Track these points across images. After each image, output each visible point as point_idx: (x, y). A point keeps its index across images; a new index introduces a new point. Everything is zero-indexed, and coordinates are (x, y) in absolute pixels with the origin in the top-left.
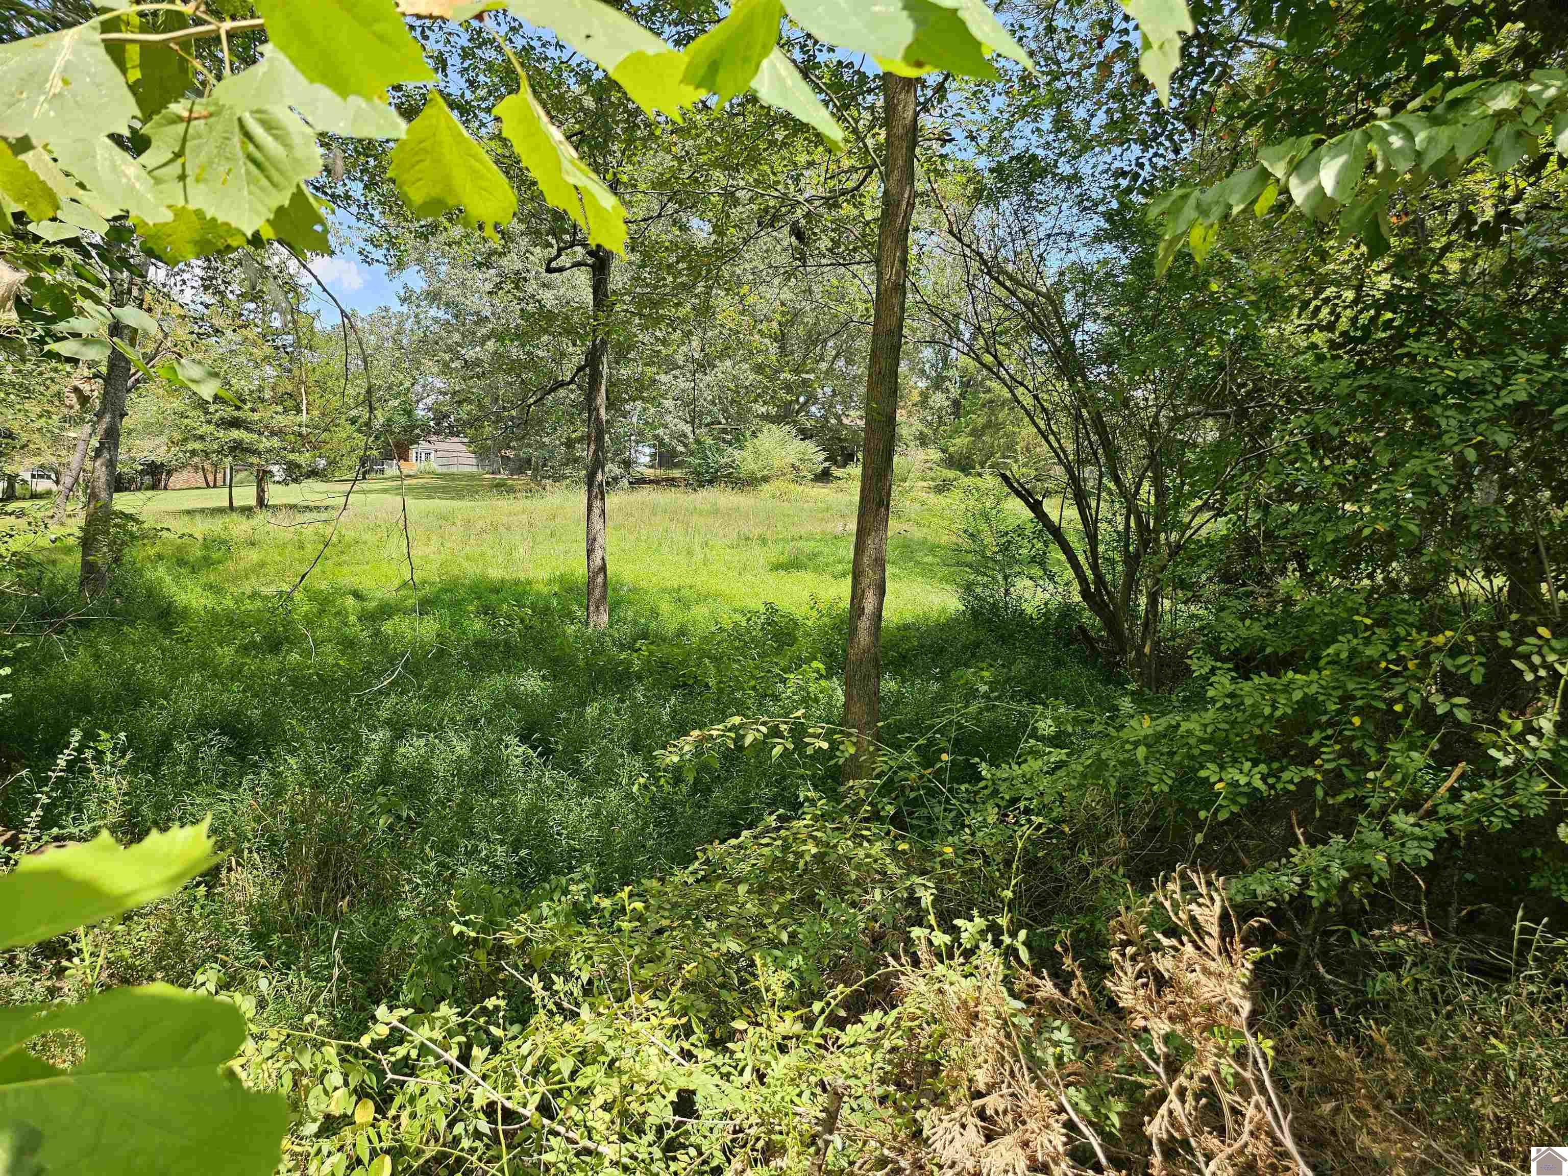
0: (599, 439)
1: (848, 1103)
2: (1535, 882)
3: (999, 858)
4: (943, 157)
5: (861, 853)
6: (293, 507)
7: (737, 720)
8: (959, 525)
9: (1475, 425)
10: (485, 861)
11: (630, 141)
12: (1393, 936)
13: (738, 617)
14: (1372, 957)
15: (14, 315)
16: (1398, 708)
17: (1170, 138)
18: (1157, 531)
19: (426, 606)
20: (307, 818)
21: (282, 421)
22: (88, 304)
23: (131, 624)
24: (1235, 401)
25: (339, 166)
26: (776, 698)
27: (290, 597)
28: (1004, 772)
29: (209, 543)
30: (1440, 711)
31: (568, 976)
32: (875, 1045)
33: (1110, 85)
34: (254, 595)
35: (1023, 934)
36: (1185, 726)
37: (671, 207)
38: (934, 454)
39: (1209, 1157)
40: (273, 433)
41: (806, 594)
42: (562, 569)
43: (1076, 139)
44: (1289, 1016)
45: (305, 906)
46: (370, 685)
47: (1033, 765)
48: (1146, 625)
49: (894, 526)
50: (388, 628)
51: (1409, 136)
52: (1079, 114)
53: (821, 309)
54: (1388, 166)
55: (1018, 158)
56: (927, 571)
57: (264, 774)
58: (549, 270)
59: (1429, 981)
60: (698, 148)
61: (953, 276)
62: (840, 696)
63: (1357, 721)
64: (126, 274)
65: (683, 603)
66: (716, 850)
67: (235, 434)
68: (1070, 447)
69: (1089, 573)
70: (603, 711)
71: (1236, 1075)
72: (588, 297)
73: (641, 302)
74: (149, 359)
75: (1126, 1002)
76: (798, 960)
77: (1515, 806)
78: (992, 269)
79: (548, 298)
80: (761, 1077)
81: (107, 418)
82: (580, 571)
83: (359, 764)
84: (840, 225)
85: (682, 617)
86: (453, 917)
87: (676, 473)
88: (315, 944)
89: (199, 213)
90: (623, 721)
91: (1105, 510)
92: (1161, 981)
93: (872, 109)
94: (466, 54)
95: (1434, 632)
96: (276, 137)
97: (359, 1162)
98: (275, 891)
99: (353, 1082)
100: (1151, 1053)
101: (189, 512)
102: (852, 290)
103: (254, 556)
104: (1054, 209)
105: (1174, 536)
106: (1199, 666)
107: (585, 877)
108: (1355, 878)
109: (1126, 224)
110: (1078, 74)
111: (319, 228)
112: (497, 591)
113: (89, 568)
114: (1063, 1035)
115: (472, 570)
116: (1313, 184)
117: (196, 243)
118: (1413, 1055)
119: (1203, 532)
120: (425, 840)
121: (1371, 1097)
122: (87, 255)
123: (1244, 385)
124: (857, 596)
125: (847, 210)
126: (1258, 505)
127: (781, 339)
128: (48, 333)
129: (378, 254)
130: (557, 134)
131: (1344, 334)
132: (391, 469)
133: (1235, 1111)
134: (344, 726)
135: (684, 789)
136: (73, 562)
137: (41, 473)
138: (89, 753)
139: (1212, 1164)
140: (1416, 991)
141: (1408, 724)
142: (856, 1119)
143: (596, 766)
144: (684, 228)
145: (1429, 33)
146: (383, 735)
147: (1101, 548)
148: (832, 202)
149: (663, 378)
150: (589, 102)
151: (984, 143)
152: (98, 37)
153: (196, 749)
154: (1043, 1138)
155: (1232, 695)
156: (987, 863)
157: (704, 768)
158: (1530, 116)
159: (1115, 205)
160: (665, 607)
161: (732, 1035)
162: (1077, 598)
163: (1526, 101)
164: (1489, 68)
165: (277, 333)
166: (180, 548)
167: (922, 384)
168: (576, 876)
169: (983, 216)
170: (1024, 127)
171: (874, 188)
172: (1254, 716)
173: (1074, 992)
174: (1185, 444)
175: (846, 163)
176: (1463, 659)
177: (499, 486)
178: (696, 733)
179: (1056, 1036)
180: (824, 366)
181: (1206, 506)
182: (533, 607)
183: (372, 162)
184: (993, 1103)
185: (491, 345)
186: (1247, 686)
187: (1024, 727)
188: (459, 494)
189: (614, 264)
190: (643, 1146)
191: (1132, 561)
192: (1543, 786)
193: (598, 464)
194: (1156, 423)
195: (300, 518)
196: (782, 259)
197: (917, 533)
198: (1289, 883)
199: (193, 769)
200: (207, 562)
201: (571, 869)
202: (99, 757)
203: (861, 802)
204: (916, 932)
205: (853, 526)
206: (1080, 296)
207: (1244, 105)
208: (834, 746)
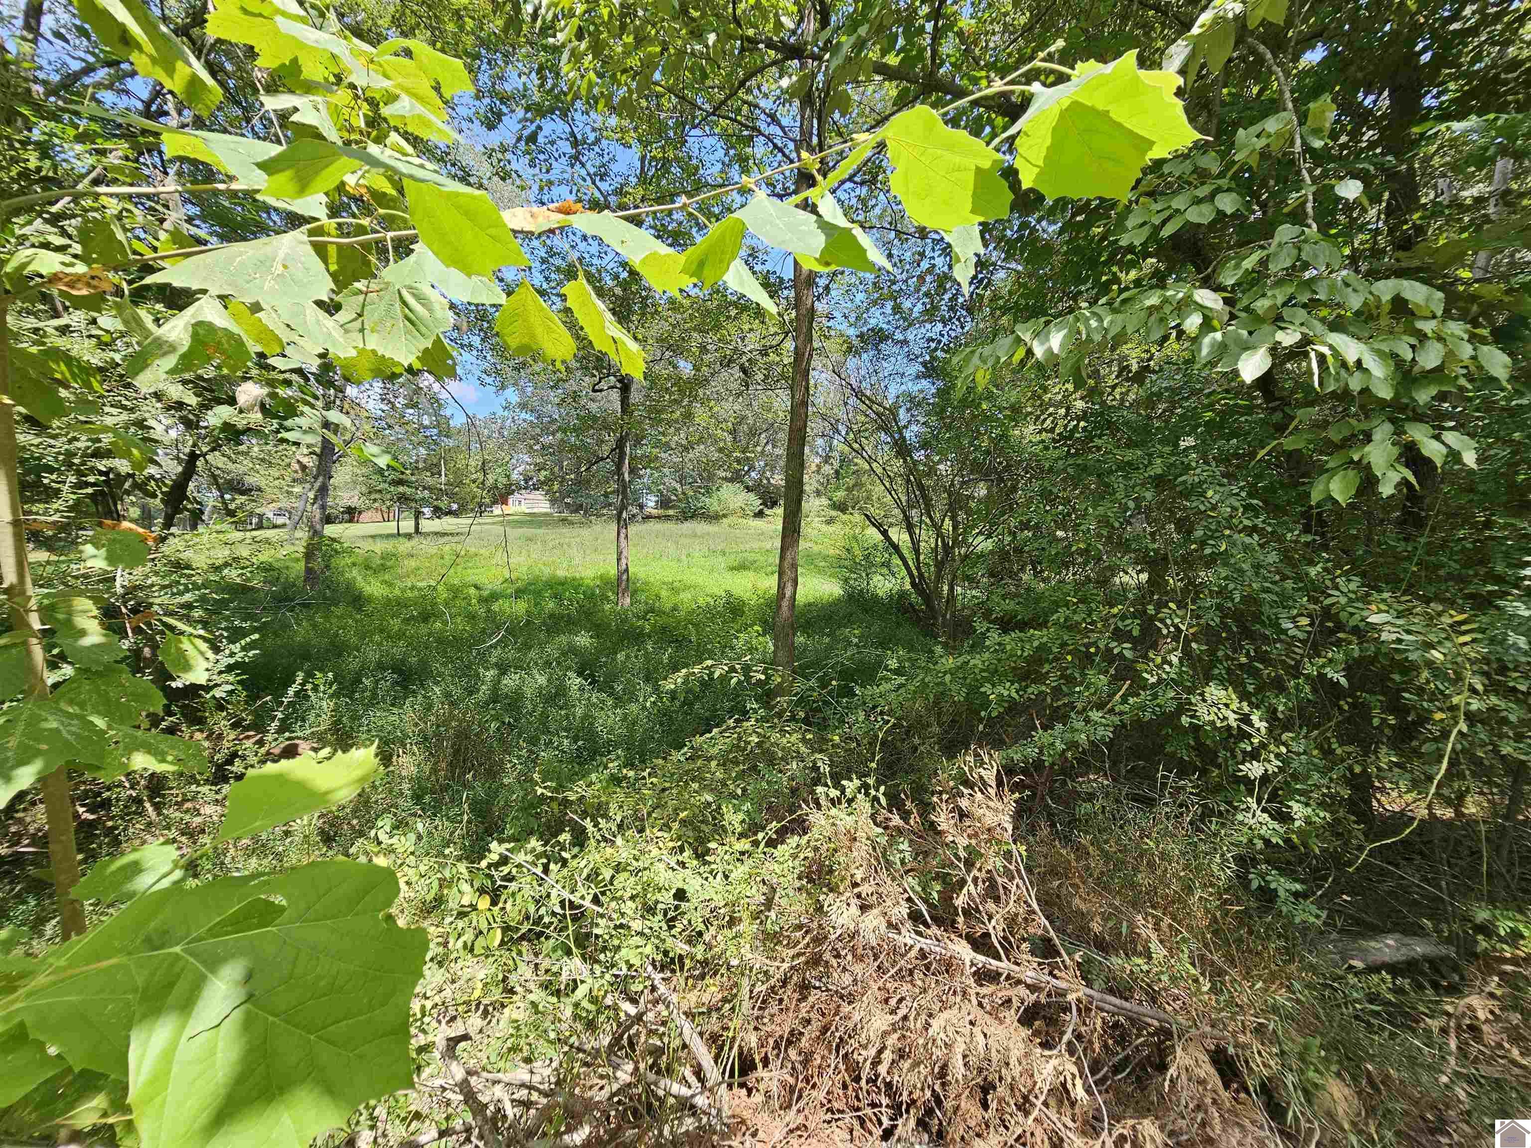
0: (624, 493)
1: (780, 892)
2: (1168, 749)
3: (865, 741)
4: (829, 328)
5: (785, 741)
6: (436, 533)
7: (709, 662)
8: (840, 544)
9: (1133, 487)
10: (557, 748)
11: (643, 314)
12: (1090, 781)
13: (709, 599)
14: (1078, 794)
15: (259, 415)
16: (1092, 650)
17: (959, 319)
18: (953, 547)
19: (519, 594)
20: (446, 723)
21: (430, 481)
22: (306, 409)
23: (336, 605)
24: (996, 472)
25: (465, 326)
26: (732, 648)
27: (435, 589)
28: (870, 690)
29: (385, 556)
30: (1116, 651)
31: (608, 818)
32: (794, 857)
33: (924, 289)
34: (412, 588)
35: (882, 789)
36: (972, 662)
37: (668, 354)
38: (824, 501)
39: (990, 918)
40: (425, 488)
41: (750, 585)
42: (602, 571)
43: (905, 319)
44: (1032, 829)
45: (446, 777)
46: (484, 642)
47: (885, 687)
48: (948, 602)
49: (803, 544)
50: (495, 607)
51: (1100, 320)
52: (907, 304)
53: (757, 416)
54: (1088, 335)
55: (872, 330)
56: (820, 571)
57: (420, 697)
58: (594, 391)
59: (1110, 806)
60: (684, 320)
61: (834, 397)
62: (771, 647)
63: (1069, 658)
64: (332, 391)
65: (675, 591)
66: (699, 740)
67: (401, 489)
68: (904, 499)
69: (915, 572)
70: (628, 657)
71: (1005, 867)
72: (618, 406)
73: (650, 409)
74: (347, 443)
75: (943, 827)
76: (747, 806)
77: (1158, 705)
78: (859, 394)
79: (593, 407)
80: (726, 877)
81: (321, 479)
82: (613, 572)
83: (478, 690)
84: (769, 367)
85: (675, 600)
86: (537, 784)
87: (671, 512)
88: (452, 800)
89: (374, 352)
90: (639, 663)
91: (924, 536)
92: (963, 815)
93: (787, 298)
94: (544, 261)
95: (1112, 607)
96: (423, 305)
97: (481, 932)
98: (427, 769)
99: (477, 884)
100: (956, 856)
101: (373, 537)
102: (776, 404)
103: (412, 563)
104: (893, 359)
105: (963, 551)
106: (980, 626)
107: (618, 757)
108: (1069, 749)
109: (934, 369)
110: (906, 281)
111: (450, 362)
112: (563, 584)
113: (309, 571)
114: (905, 846)
115: (547, 572)
116: (1046, 346)
117: (372, 371)
118: (1102, 850)
119: (979, 548)
120: (520, 736)
121: (1081, 876)
122: (307, 380)
123: (1000, 463)
124: (781, 587)
125: (773, 357)
126: (1010, 533)
127: (733, 432)
128: (281, 425)
129: (489, 380)
130: (602, 306)
131: (1060, 434)
132: (497, 510)
133: (1005, 888)
134: (468, 667)
135: (678, 703)
136: (301, 566)
137: (279, 513)
138: (309, 686)
139: (993, 922)
140: (1103, 812)
141: (1097, 659)
142: (784, 902)
143: (624, 690)
144: (675, 367)
145: (1105, 263)
146: (491, 673)
147: (922, 557)
148: (764, 353)
149: (663, 455)
150: (618, 291)
151: (852, 320)
152: (305, 238)
153: (377, 682)
154: (896, 910)
155: (999, 644)
156: (859, 745)
157: (689, 691)
158: (1167, 309)
159: (928, 358)
160: (664, 593)
161: (708, 851)
162: (908, 586)
163: (1166, 301)
164: (1138, 283)
165: (426, 427)
166: (366, 559)
167: (817, 460)
168: (613, 757)
169: (852, 362)
170: (875, 311)
171: (789, 345)
172: (1011, 656)
173: (912, 822)
174: (969, 497)
175: (772, 330)
176: (1129, 621)
177: (564, 520)
178: (684, 671)
179: (901, 847)
180: (759, 449)
181: (980, 533)
182: (584, 593)
183: (486, 325)
184: (865, 889)
185: (559, 435)
186: (1007, 639)
187: (879, 664)
188: (540, 525)
189: (633, 388)
190: (657, 921)
191: (940, 565)
192: (1173, 694)
193: (623, 507)
194: (952, 485)
195: (442, 540)
196: (735, 386)
197: (816, 549)
198: (1032, 752)
199: (374, 695)
200: (383, 568)
201: (609, 752)
202: (315, 689)
203: (785, 711)
204: (820, 789)
205: (778, 543)
206: (908, 410)
207: (1001, 302)
208: (768, 677)
